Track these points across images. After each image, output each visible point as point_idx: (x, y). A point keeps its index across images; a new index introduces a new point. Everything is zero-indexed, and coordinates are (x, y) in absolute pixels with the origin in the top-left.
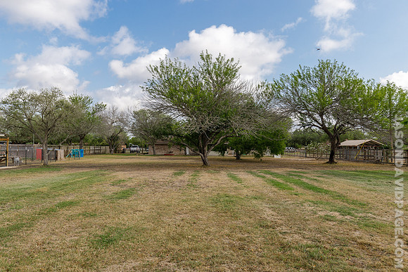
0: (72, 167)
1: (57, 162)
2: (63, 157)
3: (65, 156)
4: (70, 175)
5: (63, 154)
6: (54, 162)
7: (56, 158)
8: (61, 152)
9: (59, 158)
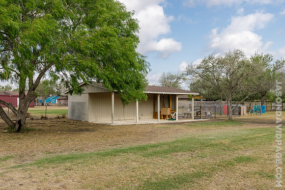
0: (254, 122)
1: (241, 117)
2: (245, 113)
3: (248, 112)
4: (251, 130)
5: (245, 110)
6: (238, 117)
7: (240, 114)
8: (244, 108)
9: (242, 113)
